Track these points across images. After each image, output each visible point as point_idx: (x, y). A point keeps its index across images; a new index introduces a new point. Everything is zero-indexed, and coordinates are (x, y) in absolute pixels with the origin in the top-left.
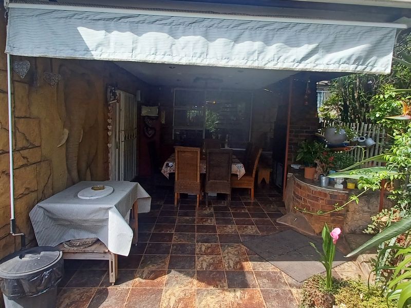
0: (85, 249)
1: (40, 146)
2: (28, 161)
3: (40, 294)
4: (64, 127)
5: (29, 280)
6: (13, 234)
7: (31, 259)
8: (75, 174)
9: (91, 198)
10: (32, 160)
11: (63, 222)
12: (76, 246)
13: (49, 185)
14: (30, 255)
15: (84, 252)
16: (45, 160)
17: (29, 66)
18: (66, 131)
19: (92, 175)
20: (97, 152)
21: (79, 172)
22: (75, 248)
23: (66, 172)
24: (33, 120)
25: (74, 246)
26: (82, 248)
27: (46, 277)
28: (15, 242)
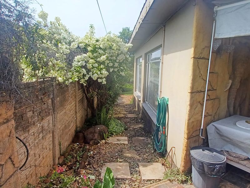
0: (239, 161)
1: (216, 90)
2: (210, 98)
3: (212, 176)
4: (230, 78)
5: (208, 166)
6: (201, 137)
7: (208, 154)
8: (232, 109)
9: (247, 128)
10: (212, 97)
11: (226, 139)
12: (233, 157)
13: (218, 113)
14: (208, 151)
15: (238, 163)
16: (217, 98)
17: (220, 43)
18: (231, 81)
19: (240, 112)
20: (246, 96)
21: (234, 108)
22: (232, 158)
23: (227, 107)
24: (215, 74)
25: (231, 156)
26: (237, 159)
27: (217, 168)
28: (199, 141)
